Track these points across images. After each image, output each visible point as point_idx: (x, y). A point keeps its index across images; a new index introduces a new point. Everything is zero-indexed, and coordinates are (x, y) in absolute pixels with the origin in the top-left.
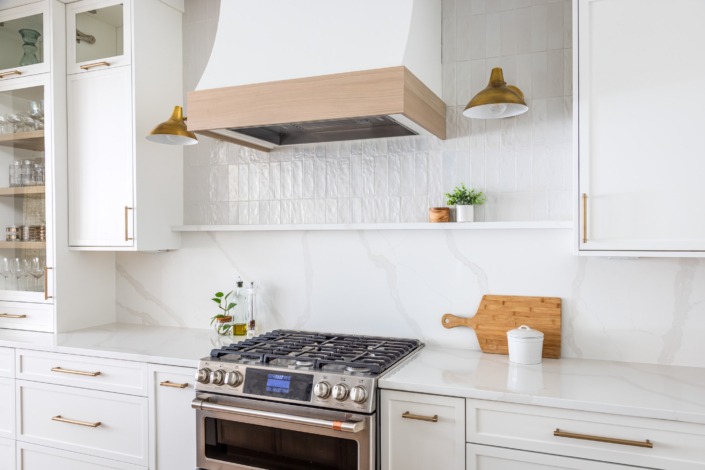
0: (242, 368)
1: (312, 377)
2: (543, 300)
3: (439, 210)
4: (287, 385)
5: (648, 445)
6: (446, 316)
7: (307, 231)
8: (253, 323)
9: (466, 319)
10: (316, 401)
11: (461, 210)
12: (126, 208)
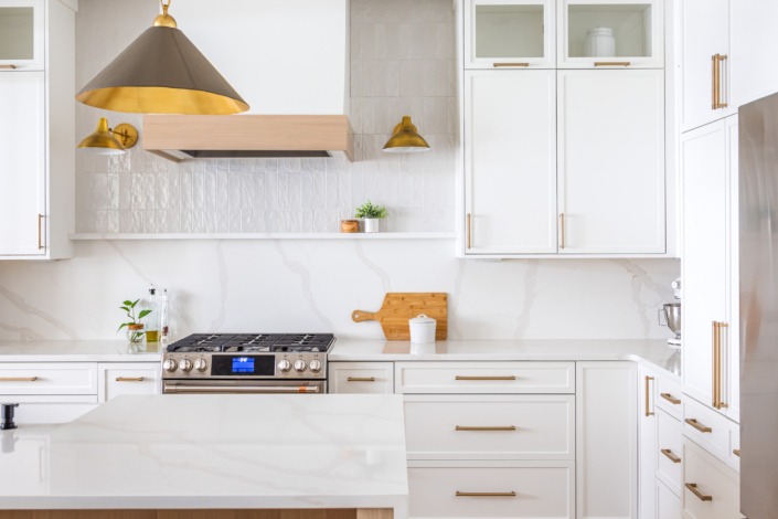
0: (208, 356)
1: (273, 357)
2: (433, 295)
3: (351, 222)
4: (252, 365)
5: (513, 378)
6: (356, 312)
7: (223, 240)
8: (166, 329)
9: (372, 314)
10: (278, 374)
11: (368, 222)
12: (40, 216)
